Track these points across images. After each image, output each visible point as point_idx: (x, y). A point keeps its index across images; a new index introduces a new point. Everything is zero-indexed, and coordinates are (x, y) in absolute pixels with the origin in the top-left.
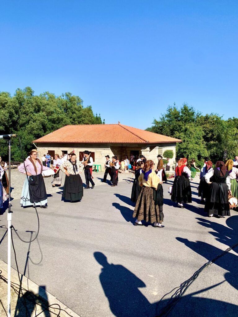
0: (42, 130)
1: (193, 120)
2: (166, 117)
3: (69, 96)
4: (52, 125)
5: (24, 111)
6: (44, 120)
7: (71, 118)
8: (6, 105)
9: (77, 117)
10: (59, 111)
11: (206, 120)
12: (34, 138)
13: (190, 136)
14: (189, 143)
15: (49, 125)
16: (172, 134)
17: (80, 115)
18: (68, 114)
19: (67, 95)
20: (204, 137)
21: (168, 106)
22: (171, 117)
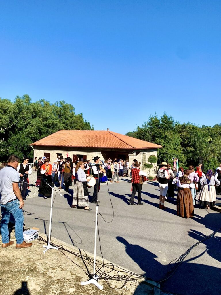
0: (38, 134)
1: (172, 128)
2: (148, 124)
3: (63, 104)
4: (47, 130)
5: (23, 116)
6: (40, 125)
7: (64, 123)
8: (7, 111)
9: (70, 123)
10: (54, 117)
11: (183, 129)
12: (31, 141)
13: (169, 143)
14: (168, 149)
15: (44, 130)
16: (153, 139)
17: (72, 121)
18: (61, 120)
19: (61, 103)
20: (181, 143)
21: (150, 115)
22: (152, 125)
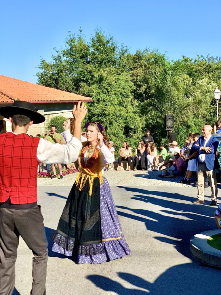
2: (64, 54)
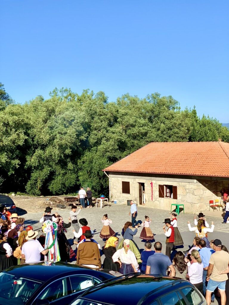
0: (118, 151)
3: (157, 98)
4: (133, 143)
9: (167, 129)
12: (107, 162)
17: (171, 125)
